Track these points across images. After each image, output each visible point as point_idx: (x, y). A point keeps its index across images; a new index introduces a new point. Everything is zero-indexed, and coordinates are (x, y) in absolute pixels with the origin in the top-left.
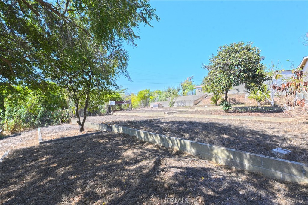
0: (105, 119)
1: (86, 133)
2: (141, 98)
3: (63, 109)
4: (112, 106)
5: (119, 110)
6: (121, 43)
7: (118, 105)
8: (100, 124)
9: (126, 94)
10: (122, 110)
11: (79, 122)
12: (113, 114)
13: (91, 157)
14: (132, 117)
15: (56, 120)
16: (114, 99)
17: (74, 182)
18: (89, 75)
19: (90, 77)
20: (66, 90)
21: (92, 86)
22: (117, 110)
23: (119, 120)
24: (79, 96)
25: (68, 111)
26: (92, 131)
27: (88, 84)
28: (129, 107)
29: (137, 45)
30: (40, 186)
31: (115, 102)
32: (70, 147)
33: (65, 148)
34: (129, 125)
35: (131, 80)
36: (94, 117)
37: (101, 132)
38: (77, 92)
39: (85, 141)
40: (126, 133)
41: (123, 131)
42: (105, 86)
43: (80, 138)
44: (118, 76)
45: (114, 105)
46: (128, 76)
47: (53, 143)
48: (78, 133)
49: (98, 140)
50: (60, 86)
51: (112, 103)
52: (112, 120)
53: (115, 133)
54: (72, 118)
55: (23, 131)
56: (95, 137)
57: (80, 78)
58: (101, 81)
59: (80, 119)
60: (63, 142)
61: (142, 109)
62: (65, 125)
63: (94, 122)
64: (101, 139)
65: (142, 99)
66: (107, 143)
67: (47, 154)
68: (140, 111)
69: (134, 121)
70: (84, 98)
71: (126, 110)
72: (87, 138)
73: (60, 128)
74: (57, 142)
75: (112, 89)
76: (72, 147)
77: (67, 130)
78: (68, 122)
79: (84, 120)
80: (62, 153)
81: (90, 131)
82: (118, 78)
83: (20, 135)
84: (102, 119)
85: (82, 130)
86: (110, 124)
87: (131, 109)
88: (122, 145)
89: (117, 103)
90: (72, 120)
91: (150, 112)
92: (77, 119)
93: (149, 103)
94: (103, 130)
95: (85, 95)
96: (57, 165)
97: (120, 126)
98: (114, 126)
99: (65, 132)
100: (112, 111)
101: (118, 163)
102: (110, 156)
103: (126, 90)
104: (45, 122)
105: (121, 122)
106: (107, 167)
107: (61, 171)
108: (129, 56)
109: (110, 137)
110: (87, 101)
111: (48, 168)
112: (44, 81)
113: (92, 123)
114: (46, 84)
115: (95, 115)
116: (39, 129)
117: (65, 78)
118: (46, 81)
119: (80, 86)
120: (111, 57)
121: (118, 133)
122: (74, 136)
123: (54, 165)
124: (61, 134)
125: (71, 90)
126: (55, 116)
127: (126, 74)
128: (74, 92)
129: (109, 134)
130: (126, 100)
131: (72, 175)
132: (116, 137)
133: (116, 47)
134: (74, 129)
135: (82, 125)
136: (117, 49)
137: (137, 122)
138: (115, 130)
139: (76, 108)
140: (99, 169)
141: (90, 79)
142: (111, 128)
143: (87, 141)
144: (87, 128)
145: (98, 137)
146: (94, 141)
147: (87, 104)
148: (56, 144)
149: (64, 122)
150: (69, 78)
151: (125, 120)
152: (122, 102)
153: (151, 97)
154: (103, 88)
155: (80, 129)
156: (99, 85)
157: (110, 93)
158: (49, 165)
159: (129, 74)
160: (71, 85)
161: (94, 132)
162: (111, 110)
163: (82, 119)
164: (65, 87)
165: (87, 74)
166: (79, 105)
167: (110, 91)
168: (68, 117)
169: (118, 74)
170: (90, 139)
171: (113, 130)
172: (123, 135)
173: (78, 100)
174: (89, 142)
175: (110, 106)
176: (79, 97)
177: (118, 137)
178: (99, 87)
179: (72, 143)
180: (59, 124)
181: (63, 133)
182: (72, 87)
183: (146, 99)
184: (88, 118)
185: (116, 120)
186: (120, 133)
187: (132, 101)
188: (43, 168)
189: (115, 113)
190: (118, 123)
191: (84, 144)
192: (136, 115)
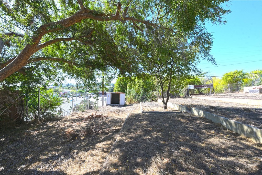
0: (184, 101)
1: (168, 111)
2: (227, 81)
3: (153, 91)
4: (190, 90)
5: (199, 94)
6: (204, 27)
7: (197, 89)
8: (179, 105)
9: (207, 78)
10: (201, 94)
11: (163, 102)
12: (191, 97)
13: (174, 131)
14: (215, 102)
15: (149, 99)
16: (192, 83)
17: (163, 146)
18: (171, 64)
19: (172, 65)
20: (155, 77)
21: (174, 72)
22: (196, 93)
23: (198, 104)
24: (164, 81)
25: (156, 93)
26: (173, 110)
27: (171, 72)
28: (210, 91)
29: (226, 22)
30: (144, 139)
31: (193, 86)
32: (158, 119)
33: (155, 119)
34: (211, 110)
35: (216, 63)
36: (174, 99)
37: (181, 112)
38: (162, 78)
39: (169, 117)
40: (207, 118)
41: (204, 115)
42: (185, 72)
43: (165, 114)
44: (198, 60)
45: (192, 89)
46: (212, 60)
47: (149, 114)
48: (163, 110)
49: (179, 119)
50: (152, 75)
51: (191, 87)
52: (191, 103)
53: (195, 116)
54: (159, 98)
55: (134, 103)
56: (176, 116)
57: (164, 68)
58: (181, 68)
59: (165, 100)
60: (154, 114)
61: (229, 94)
62: (154, 102)
63: (174, 103)
64: (182, 119)
65: (229, 82)
66: (187, 123)
67: (146, 120)
68: (226, 97)
69: (218, 107)
70: (167, 83)
71: (206, 94)
72: (170, 115)
73: (152, 104)
74: (151, 114)
75: (191, 74)
76: (160, 119)
77: (155, 106)
78: (156, 101)
79: (167, 101)
80: (154, 122)
81: (171, 110)
82: (198, 63)
83: (133, 105)
84: (181, 101)
85: (166, 108)
86: (189, 106)
87: (213, 93)
88: (205, 130)
89: (195, 87)
90: (158, 99)
91: (244, 98)
92: (162, 99)
93: (242, 87)
94: (183, 111)
95: (168, 80)
96: (152, 130)
97: (200, 109)
98: (194, 109)
99: (154, 107)
100: (190, 95)
101: (201, 146)
102: (192, 136)
103: (206, 74)
104: (143, 99)
105: (201, 106)
106: (189, 145)
107: (154, 134)
108: (213, 38)
109: (190, 118)
110: (169, 85)
111: (147, 130)
112: (144, 73)
113: (173, 104)
114: (144, 75)
115: (175, 97)
116: (141, 103)
117: (155, 69)
118: (145, 72)
119: (165, 73)
120: (193, 45)
121: (199, 116)
122: (160, 111)
123: (150, 129)
124: (152, 108)
125: (159, 77)
126: (148, 96)
127: (210, 58)
128: (160, 79)
129: (188, 115)
130: (207, 84)
131: (161, 140)
132: (197, 120)
133: (198, 33)
134: (160, 106)
135: (166, 104)
136: (199, 34)
137: (224, 108)
138: (196, 113)
139: (162, 91)
140: (182, 144)
141: (172, 68)
142: (191, 110)
143: (170, 117)
144: (169, 107)
145: (179, 116)
146: (176, 119)
147: (169, 88)
148: (150, 115)
149: (153, 101)
150: (157, 68)
151: (206, 104)
152: (202, 87)
153: (244, 80)
154: (182, 74)
155: (164, 107)
156: (179, 71)
157: (189, 78)
158: (148, 128)
159: (213, 57)
160: (158, 73)
161: (175, 111)
162: (189, 93)
163: (165, 99)
164: (155, 76)
165: (170, 63)
166: (163, 88)
167: (189, 75)
168: (156, 97)
169: (198, 59)
170: (173, 117)
171: (193, 113)
172: (204, 119)
173: (163, 84)
174: (172, 119)
175: (189, 90)
176: (164, 83)
177: (199, 120)
178: (179, 73)
179: (160, 116)
180: (150, 102)
181: (154, 108)
182: (159, 75)
183: (237, 81)
184: (170, 99)
185: (194, 103)
186: (201, 117)
187: (214, 85)
188: (145, 128)
189: (194, 97)
190: (198, 107)
191: (168, 119)
192: (220, 101)
